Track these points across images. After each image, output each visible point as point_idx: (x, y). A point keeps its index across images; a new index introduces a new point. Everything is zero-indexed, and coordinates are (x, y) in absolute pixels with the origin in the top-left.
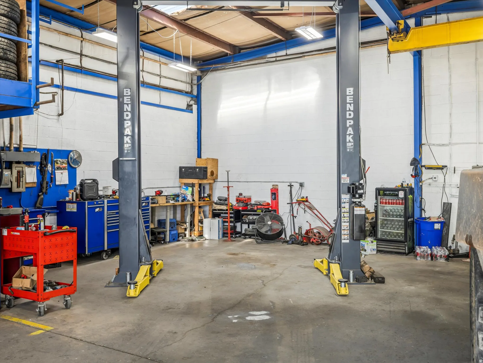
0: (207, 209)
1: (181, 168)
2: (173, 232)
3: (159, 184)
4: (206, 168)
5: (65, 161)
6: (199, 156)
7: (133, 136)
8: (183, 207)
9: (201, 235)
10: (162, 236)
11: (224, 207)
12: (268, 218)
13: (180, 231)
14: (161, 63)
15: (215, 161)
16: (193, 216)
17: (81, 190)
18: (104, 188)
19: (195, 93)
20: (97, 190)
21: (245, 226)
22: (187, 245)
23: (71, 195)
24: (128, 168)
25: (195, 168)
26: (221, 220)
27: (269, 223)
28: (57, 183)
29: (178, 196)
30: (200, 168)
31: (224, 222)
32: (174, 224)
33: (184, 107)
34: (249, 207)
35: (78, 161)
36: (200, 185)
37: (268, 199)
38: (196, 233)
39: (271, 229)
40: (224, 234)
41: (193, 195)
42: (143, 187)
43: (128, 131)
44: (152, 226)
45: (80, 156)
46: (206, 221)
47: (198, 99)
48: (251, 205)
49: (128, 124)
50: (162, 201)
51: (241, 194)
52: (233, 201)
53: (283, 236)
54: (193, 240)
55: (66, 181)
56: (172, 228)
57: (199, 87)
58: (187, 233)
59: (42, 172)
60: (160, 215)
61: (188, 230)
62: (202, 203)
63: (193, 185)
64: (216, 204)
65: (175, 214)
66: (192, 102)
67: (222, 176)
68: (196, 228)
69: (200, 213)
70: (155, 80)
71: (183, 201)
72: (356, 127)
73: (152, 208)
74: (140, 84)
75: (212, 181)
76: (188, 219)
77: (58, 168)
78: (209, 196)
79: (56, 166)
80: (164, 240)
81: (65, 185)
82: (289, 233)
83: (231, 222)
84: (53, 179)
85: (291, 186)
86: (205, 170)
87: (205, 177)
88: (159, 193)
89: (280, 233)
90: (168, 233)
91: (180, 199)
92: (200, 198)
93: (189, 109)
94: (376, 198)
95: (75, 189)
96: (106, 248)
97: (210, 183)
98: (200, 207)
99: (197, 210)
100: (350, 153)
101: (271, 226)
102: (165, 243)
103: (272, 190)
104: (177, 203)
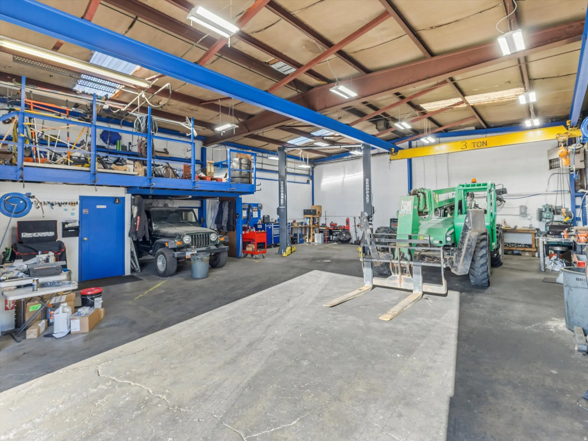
0: (317, 229)
1: (304, 210)
2: (301, 239)
3: (294, 218)
4: (316, 210)
5: (256, 207)
6: (313, 204)
7: (284, 199)
8: (305, 228)
9: (313, 241)
10: (296, 241)
11: (324, 228)
12: (344, 233)
13: (304, 239)
14: (295, 163)
15: (320, 207)
16: (310, 232)
17: (263, 219)
18: (272, 219)
19: (311, 175)
20: (269, 220)
21: (334, 237)
22: (307, 245)
23: (260, 221)
24: (282, 211)
25: (310, 210)
26: (323, 234)
27: (344, 235)
28: (254, 217)
29: (302, 223)
30: (313, 210)
31: (325, 235)
32: (302, 236)
33: (306, 181)
34: (336, 228)
35: (261, 208)
36: (313, 218)
37: (344, 224)
38: (311, 240)
39: (345, 238)
40: (325, 241)
41: (310, 222)
42: (288, 219)
43: (282, 197)
44: (291, 236)
45: (262, 206)
46: (316, 235)
47: (312, 178)
48: (337, 227)
49: (282, 194)
50: (295, 225)
51: (332, 222)
52: (328, 225)
53: (351, 241)
54: (309, 243)
55: (257, 216)
56: (300, 237)
57: (313, 172)
58: (307, 240)
59: (248, 212)
60: (295, 232)
61: (308, 238)
62: (314, 226)
63: (310, 218)
64: (321, 226)
65: (302, 231)
66: (310, 179)
67: (323, 214)
68: (311, 238)
69: (313, 231)
70: (293, 171)
71: (305, 225)
72: (370, 194)
73: (292, 228)
74: (287, 173)
75: (318, 216)
76: (308, 234)
77: (254, 211)
78: (318, 223)
79: (253, 210)
80: (297, 242)
81: (256, 218)
82: (354, 239)
83: (327, 235)
84: (252, 215)
85: (355, 218)
86: (315, 211)
87: (315, 214)
88: (294, 222)
89: (350, 239)
90: (298, 239)
91: (304, 224)
92: (313, 224)
93: (308, 182)
94: (391, 223)
95: (261, 219)
96: (273, 243)
97: (318, 217)
98: (313, 228)
99: (312, 229)
100: (367, 204)
101: (345, 236)
102: (297, 244)
103: (346, 220)
104: (302, 226)
